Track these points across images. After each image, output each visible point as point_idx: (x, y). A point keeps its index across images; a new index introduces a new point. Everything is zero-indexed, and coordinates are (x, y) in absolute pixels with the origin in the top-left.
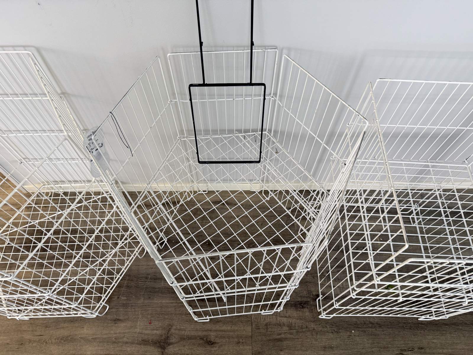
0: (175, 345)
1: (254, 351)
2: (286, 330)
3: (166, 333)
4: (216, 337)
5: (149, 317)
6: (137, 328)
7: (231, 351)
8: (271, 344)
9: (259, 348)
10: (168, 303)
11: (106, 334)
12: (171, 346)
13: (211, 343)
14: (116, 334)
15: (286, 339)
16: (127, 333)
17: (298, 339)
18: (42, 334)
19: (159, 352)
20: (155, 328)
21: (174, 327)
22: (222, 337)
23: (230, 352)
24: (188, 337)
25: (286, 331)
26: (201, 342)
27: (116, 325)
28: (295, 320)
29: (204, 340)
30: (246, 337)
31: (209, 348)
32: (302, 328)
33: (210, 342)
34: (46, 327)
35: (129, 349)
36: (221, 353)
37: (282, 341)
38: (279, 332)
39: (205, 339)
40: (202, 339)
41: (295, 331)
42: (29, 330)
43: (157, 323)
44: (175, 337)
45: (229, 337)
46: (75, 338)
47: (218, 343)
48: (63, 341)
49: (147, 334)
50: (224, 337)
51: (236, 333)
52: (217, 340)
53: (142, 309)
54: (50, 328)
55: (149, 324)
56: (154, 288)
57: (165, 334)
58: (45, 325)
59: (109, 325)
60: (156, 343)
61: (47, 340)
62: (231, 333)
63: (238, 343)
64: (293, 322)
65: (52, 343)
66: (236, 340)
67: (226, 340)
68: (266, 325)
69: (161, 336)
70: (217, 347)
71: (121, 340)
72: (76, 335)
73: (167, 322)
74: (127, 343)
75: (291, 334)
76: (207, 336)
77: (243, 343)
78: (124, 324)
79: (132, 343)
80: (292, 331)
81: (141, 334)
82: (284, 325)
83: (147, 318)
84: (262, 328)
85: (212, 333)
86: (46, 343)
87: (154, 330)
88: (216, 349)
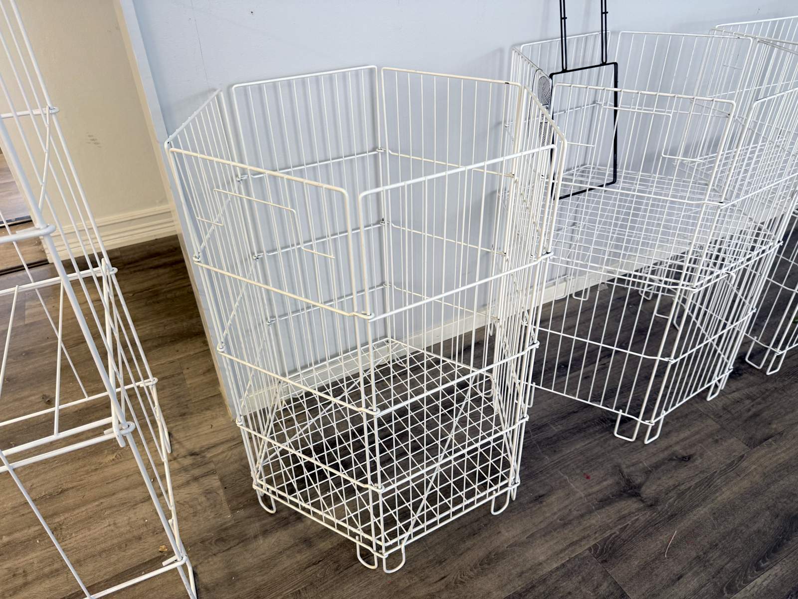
1: (744, 439)
3: (622, 477)
4: (685, 449)
5: (578, 471)
6: (577, 492)
7: (719, 453)
8: (753, 424)
9: (745, 435)
12: (643, 488)
13: (686, 459)
14: (555, 514)
16: (570, 504)
18: (443, 576)
19: (636, 502)
20: (601, 480)
21: (624, 466)
22: (691, 446)
24: (655, 467)
25: (751, 404)
26: (674, 463)
27: (544, 503)
30: (718, 431)
31: (690, 465)
33: (684, 457)
34: (440, 562)
35: (594, 522)
36: (711, 462)
37: (759, 415)
38: (745, 408)
39: (675, 458)
40: (671, 460)
43: (596, 473)
44: (637, 476)
45: (700, 442)
46: (500, 551)
47: (695, 454)
48: (486, 566)
49: (598, 491)
50: (695, 445)
51: (702, 434)
52: (690, 451)
53: (560, 468)
54: (447, 561)
55: (587, 480)
56: (548, 438)
57: (620, 479)
58: (435, 561)
59: (534, 509)
60: (621, 495)
61: (459, 578)
62: (697, 437)
63: (717, 441)
64: (748, 392)
65: (471, 578)
66: (711, 440)
68: (724, 409)
69: (618, 483)
70: (699, 458)
71: (571, 518)
73: (609, 466)
74: (582, 516)
75: (760, 403)
76: (673, 453)
77: (721, 439)
78: (554, 497)
79: (590, 512)
81: (590, 495)
82: (742, 399)
83: (577, 474)
84: (724, 414)
85: (675, 448)
88: (700, 461)
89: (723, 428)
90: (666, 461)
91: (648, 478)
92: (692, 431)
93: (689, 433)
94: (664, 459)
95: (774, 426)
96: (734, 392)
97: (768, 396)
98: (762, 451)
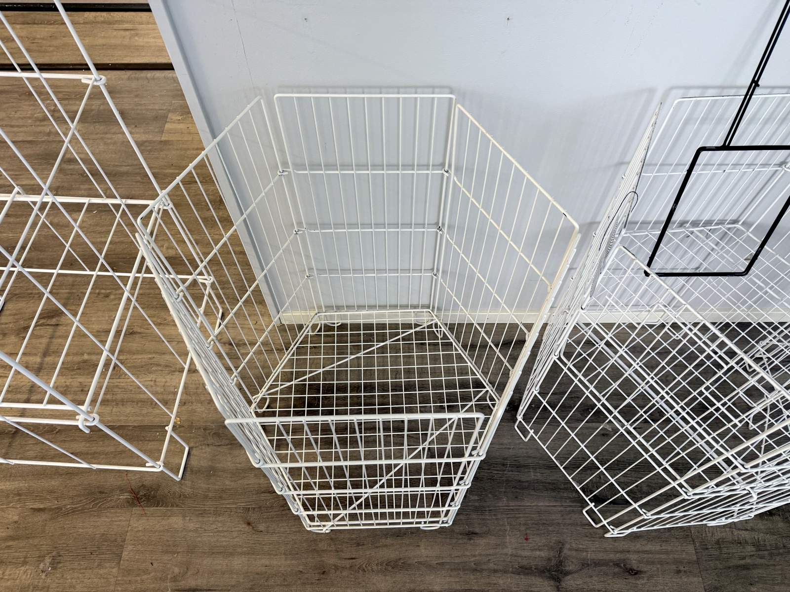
0: (576, 575)
1: (709, 585)
2: (752, 551)
3: (557, 556)
4: (640, 562)
5: (523, 528)
6: (507, 548)
7: (670, 584)
8: (733, 574)
9: (713, 581)
10: (548, 506)
11: (458, 556)
12: (569, 577)
13: (634, 573)
14: (474, 556)
15: (755, 566)
16: (493, 555)
17: (774, 565)
18: (354, 557)
19: (551, 586)
20: (536, 547)
21: (567, 546)
22: (649, 563)
23: (668, 588)
24: (595, 563)
25: (752, 553)
26: (617, 570)
27: (472, 541)
28: (762, 535)
29: (620, 567)
30: (689, 563)
31: (632, 580)
32: (777, 548)
33: (632, 570)
34: (358, 545)
35: (501, 582)
36: (654, 589)
37: (748, 569)
38: (740, 554)
39: (622, 565)
40: (617, 565)
41: (766, 552)
42: (330, 549)
43: (537, 539)
44: (572, 562)
45: (661, 563)
46: (409, 562)
47: (645, 572)
48: (390, 568)
49: (525, 557)
50: (653, 563)
51: (671, 556)
52: (643, 567)
53: (508, 516)
54: (364, 547)
55: (525, 541)
56: (520, 481)
57: (555, 557)
58: (355, 541)
59: (460, 541)
60: (543, 572)
61: (364, 566)
62: (663, 556)
63: (679, 572)
64: (760, 539)
65: (373, 571)
66: (674, 567)
67: (658, 568)
68: (718, 542)
69: (549, 559)
70: (646, 579)
71: (485, 567)
72: (409, 558)
73: (554, 538)
74: (495, 571)
75: (762, 557)
76: (624, 560)
77: (685, 572)
78: (484, 541)
79: (505, 572)
80: (761, 553)
81: (515, 556)
82: (746, 542)
83: (519, 530)
84: (712, 548)
85: (631, 556)
86: (364, 570)
87: (536, 550)
88: (645, 581)
89: (698, 562)
90: (611, 564)
91: (581, 570)
92: (663, 548)
93: (658, 548)
94: (611, 561)
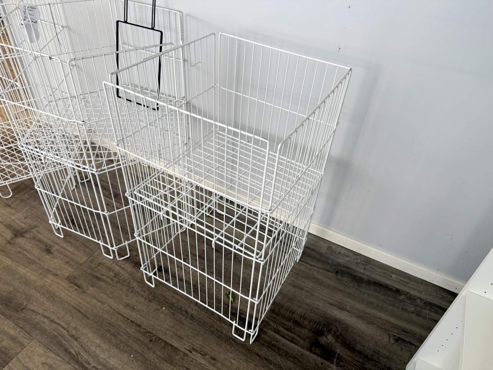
0: (25, 239)
1: (73, 274)
3: (28, 229)
4: (57, 250)
5: (29, 214)
6: (14, 216)
7: (57, 264)
8: (89, 278)
9: (77, 275)
12: (22, 238)
13: (49, 252)
16: (5, 216)
17: (114, 286)
19: (11, 237)
21: (37, 229)
24: (39, 240)
25: (110, 276)
26: (44, 247)
27: (5, 208)
30: (77, 262)
31: (44, 253)
32: (124, 281)
36: (49, 262)
37: (99, 280)
38: (104, 273)
39: (48, 247)
41: (117, 279)
43: (29, 220)
44: (31, 234)
45: (65, 255)
47: (54, 254)
49: (16, 223)
50: (62, 254)
51: (72, 256)
53: (30, 208)
55: (23, 218)
60: (15, 231)
62: (69, 254)
63: (68, 263)
64: (122, 273)
66: (68, 260)
69: (23, 229)
73: (36, 223)
76: (52, 246)
78: (10, 210)
80: (114, 278)
81: (13, 221)
82: (113, 271)
84: (95, 264)
85: (56, 246)
87: (23, 223)
88: (49, 257)
89: (80, 265)
90: (45, 244)
91: (29, 239)
92: (74, 251)
93: (72, 250)
94: (46, 243)
95: (91, 288)
96: (120, 267)
97: (123, 284)
98: (65, 284)
